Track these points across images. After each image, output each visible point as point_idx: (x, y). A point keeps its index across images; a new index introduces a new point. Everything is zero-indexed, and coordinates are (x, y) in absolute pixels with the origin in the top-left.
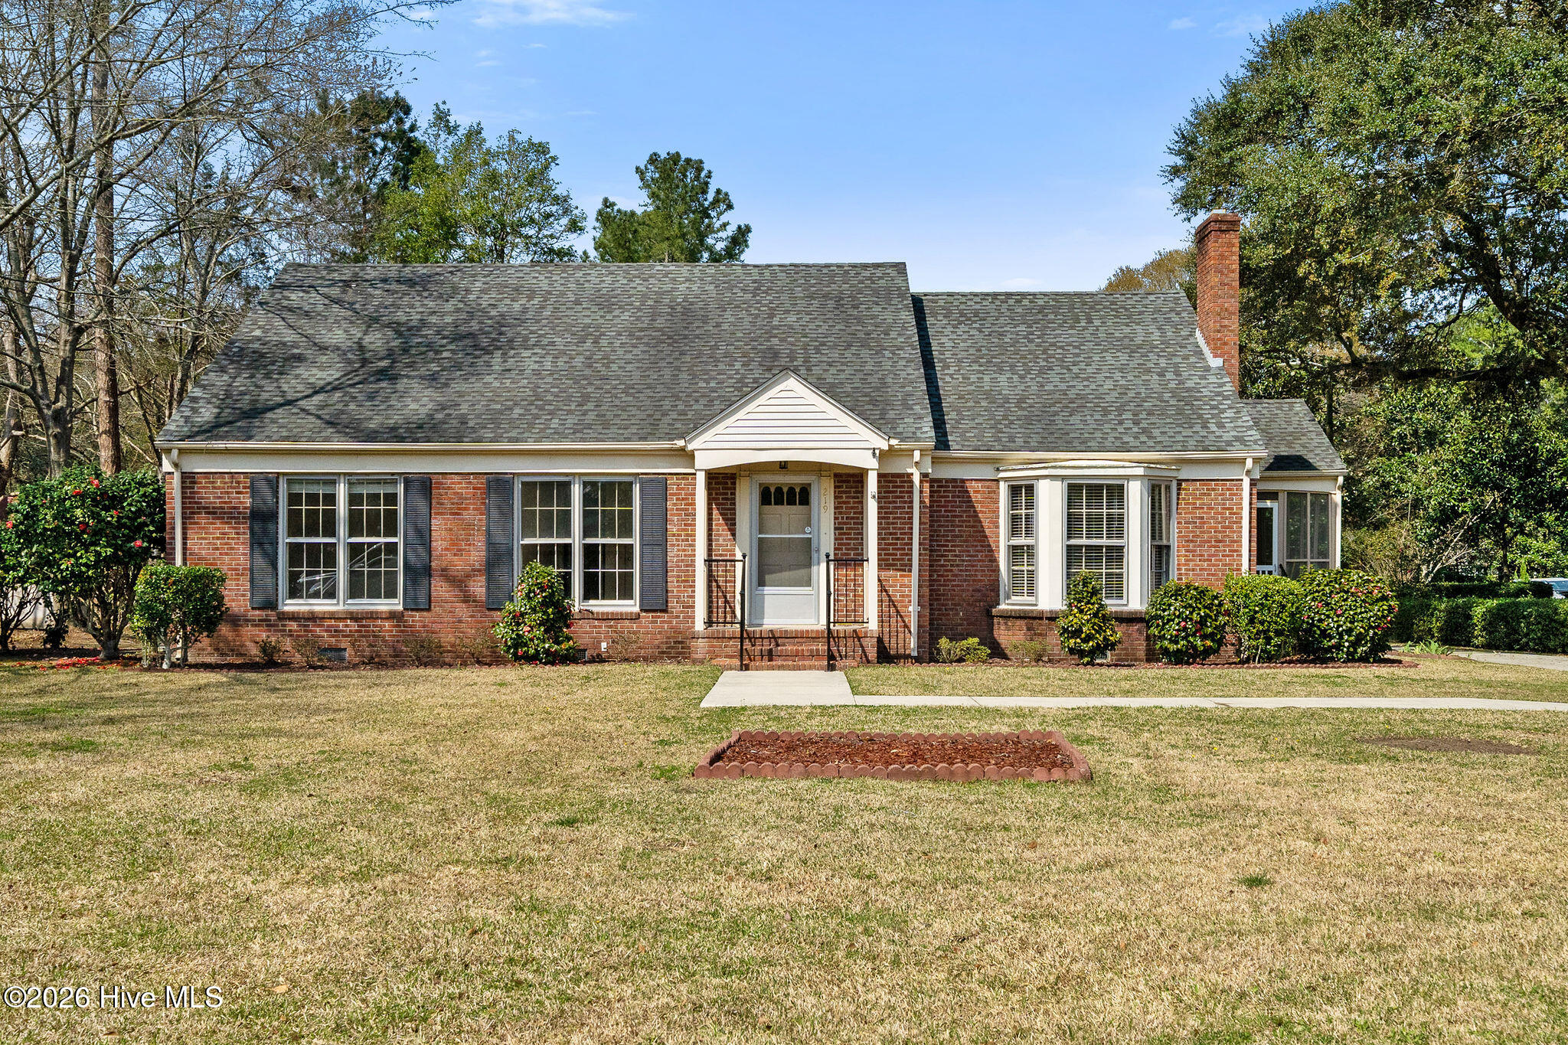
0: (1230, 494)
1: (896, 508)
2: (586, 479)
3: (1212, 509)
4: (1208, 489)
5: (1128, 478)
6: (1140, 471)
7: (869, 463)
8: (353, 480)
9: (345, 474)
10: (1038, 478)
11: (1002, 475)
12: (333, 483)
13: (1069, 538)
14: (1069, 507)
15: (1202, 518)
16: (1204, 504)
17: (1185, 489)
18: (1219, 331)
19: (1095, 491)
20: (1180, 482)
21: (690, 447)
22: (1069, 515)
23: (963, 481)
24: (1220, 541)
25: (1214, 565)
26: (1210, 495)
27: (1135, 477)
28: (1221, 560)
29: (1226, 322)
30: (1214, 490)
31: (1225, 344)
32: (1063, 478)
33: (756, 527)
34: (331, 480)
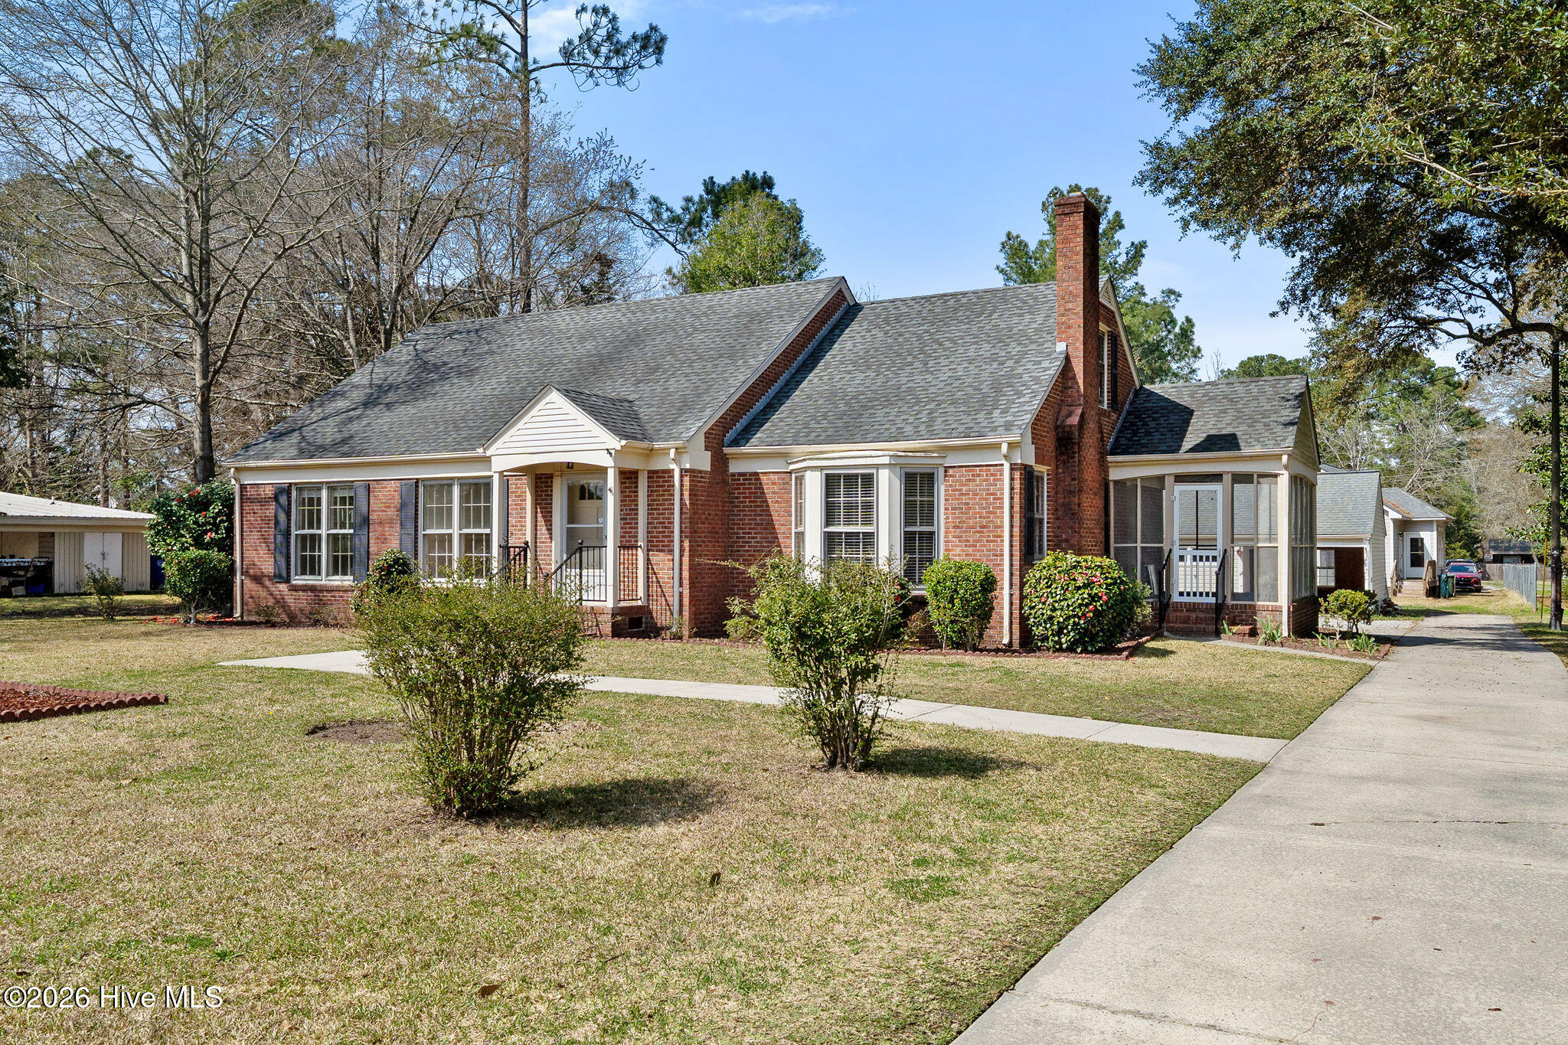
0: (994, 480)
1: (664, 500)
2: (462, 481)
3: (977, 495)
4: (973, 475)
5: (878, 467)
6: (886, 460)
7: (607, 461)
8: (332, 487)
9: (327, 483)
10: (806, 469)
11: (792, 467)
12: (319, 489)
13: (828, 524)
14: (827, 495)
15: (968, 504)
16: (969, 490)
17: (951, 476)
18: (1063, 315)
19: (850, 480)
20: (947, 469)
21: (488, 453)
22: (827, 503)
23: (757, 474)
24: (984, 527)
25: (979, 551)
26: (974, 481)
27: (883, 466)
28: (985, 546)
29: (1070, 305)
30: (979, 475)
31: (1070, 327)
32: (822, 468)
33: (565, 519)
34: (317, 487)
